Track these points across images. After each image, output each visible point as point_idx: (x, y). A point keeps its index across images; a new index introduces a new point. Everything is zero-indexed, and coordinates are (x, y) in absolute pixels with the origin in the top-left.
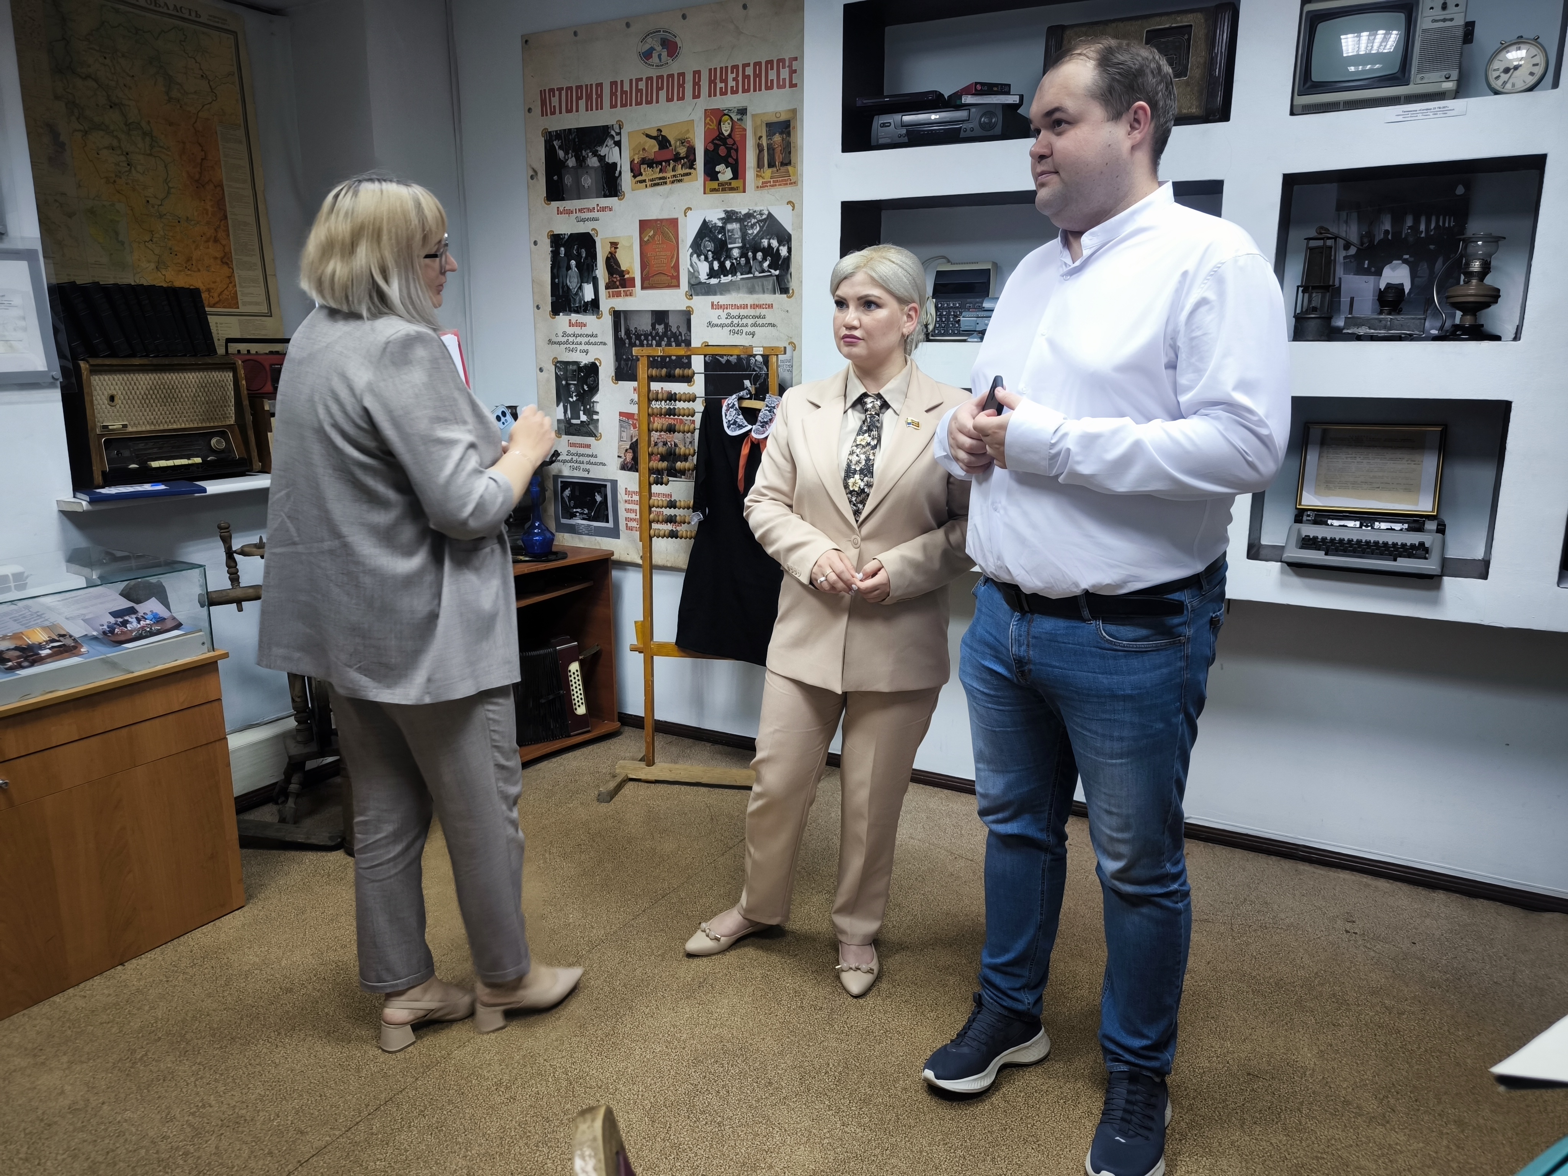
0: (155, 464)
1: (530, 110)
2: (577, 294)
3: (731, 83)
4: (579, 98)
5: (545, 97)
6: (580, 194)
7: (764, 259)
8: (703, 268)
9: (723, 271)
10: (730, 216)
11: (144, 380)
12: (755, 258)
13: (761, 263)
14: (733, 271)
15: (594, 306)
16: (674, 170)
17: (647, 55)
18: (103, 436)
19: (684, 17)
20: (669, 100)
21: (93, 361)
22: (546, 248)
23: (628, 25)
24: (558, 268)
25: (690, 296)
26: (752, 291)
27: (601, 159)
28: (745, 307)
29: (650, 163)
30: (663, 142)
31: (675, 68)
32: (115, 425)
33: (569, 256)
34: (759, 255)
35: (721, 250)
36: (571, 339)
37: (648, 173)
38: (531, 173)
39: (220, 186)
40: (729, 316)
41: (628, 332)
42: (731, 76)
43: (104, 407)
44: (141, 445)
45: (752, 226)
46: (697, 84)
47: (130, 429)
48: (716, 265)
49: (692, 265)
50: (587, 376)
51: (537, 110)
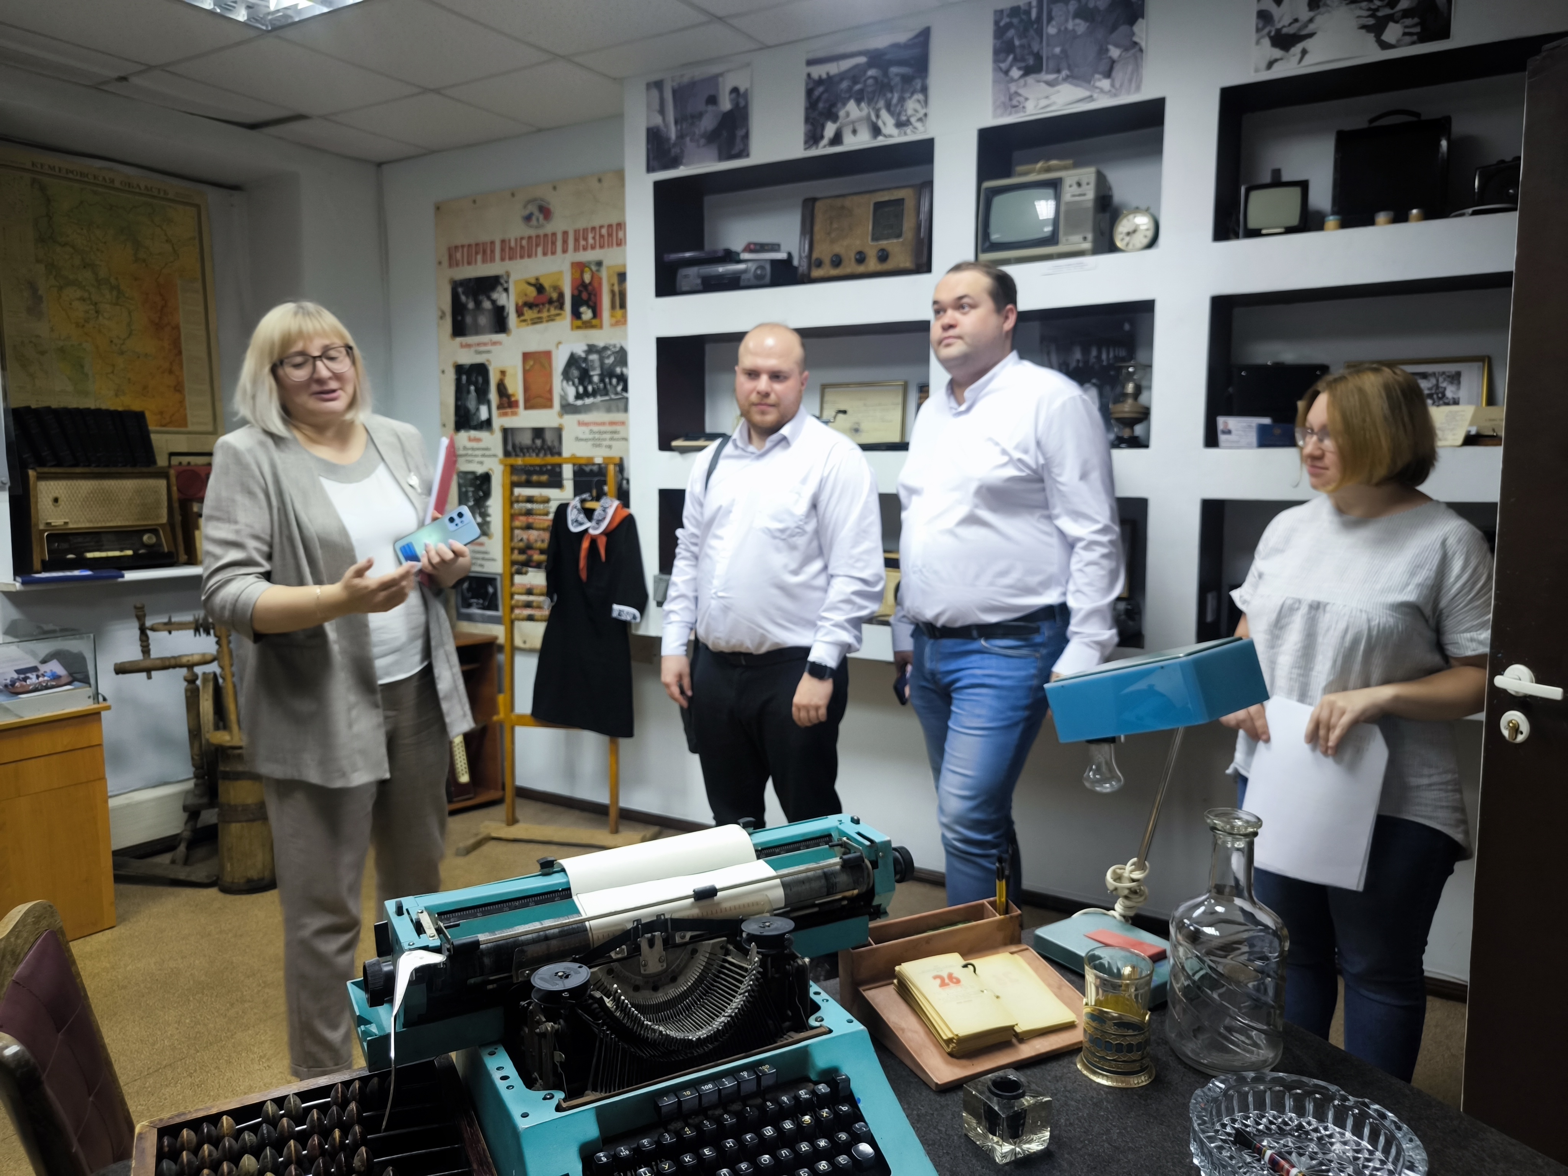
0: (90, 555)
1: (440, 263)
2: (475, 414)
3: (591, 241)
4: (477, 253)
5: (452, 252)
6: (477, 331)
7: (618, 384)
8: (571, 392)
9: (586, 394)
10: (591, 349)
11: (86, 486)
12: (611, 383)
13: (615, 387)
14: (594, 394)
15: (487, 425)
16: (549, 310)
17: (528, 218)
18: (46, 531)
19: (555, 188)
20: (545, 254)
21: (40, 470)
22: (451, 375)
23: (513, 195)
24: (460, 392)
25: (561, 415)
26: (609, 410)
27: (494, 302)
28: (603, 424)
29: (530, 305)
30: (540, 288)
31: (549, 228)
32: (57, 521)
33: (469, 382)
34: (614, 381)
35: (584, 377)
36: (470, 452)
37: (529, 314)
38: (440, 313)
39: (177, 328)
40: (591, 432)
41: (514, 446)
42: (590, 236)
43: (48, 507)
44: (80, 539)
45: (609, 357)
46: (565, 242)
47: (71, 526)
48: (581, 389)
49: (563, 390)
50: (482, 484)
51: (445, 262)
